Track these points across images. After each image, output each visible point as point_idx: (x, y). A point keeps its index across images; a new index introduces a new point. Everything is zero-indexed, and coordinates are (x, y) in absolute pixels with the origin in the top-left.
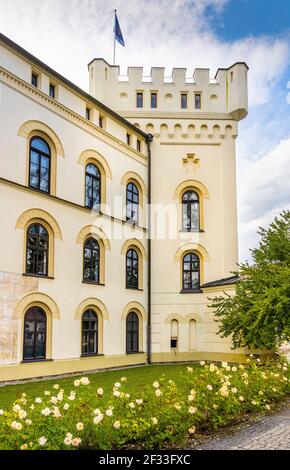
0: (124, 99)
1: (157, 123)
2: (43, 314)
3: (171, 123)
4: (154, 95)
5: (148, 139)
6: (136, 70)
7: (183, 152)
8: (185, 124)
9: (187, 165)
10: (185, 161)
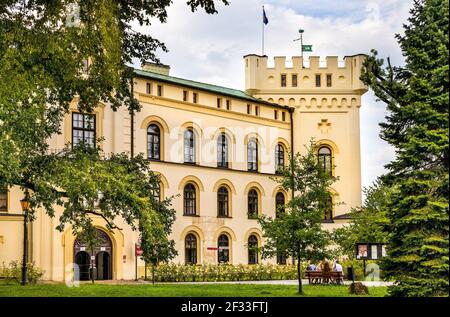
0: (272, 81)
1: (297, 98)
2: (227, 239)
3: (308, 98)
4: (295, 77)
5: (291, 111)
6: (280, 59)
7: (319, 118)
8: (319, 98)
9: (322, 128)
10: (320, 125)
